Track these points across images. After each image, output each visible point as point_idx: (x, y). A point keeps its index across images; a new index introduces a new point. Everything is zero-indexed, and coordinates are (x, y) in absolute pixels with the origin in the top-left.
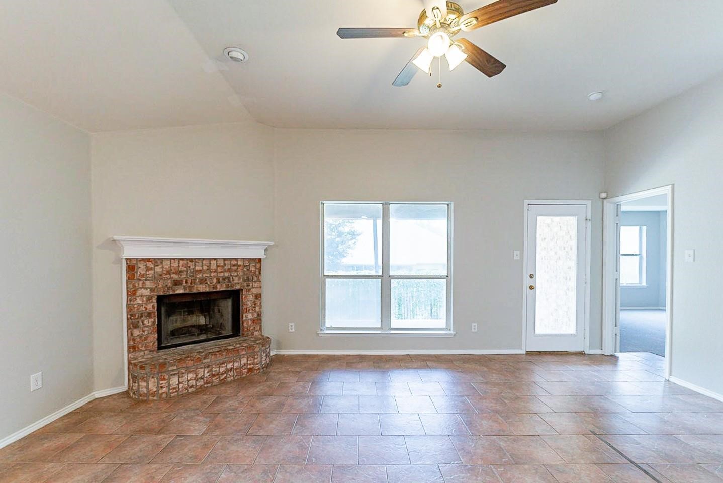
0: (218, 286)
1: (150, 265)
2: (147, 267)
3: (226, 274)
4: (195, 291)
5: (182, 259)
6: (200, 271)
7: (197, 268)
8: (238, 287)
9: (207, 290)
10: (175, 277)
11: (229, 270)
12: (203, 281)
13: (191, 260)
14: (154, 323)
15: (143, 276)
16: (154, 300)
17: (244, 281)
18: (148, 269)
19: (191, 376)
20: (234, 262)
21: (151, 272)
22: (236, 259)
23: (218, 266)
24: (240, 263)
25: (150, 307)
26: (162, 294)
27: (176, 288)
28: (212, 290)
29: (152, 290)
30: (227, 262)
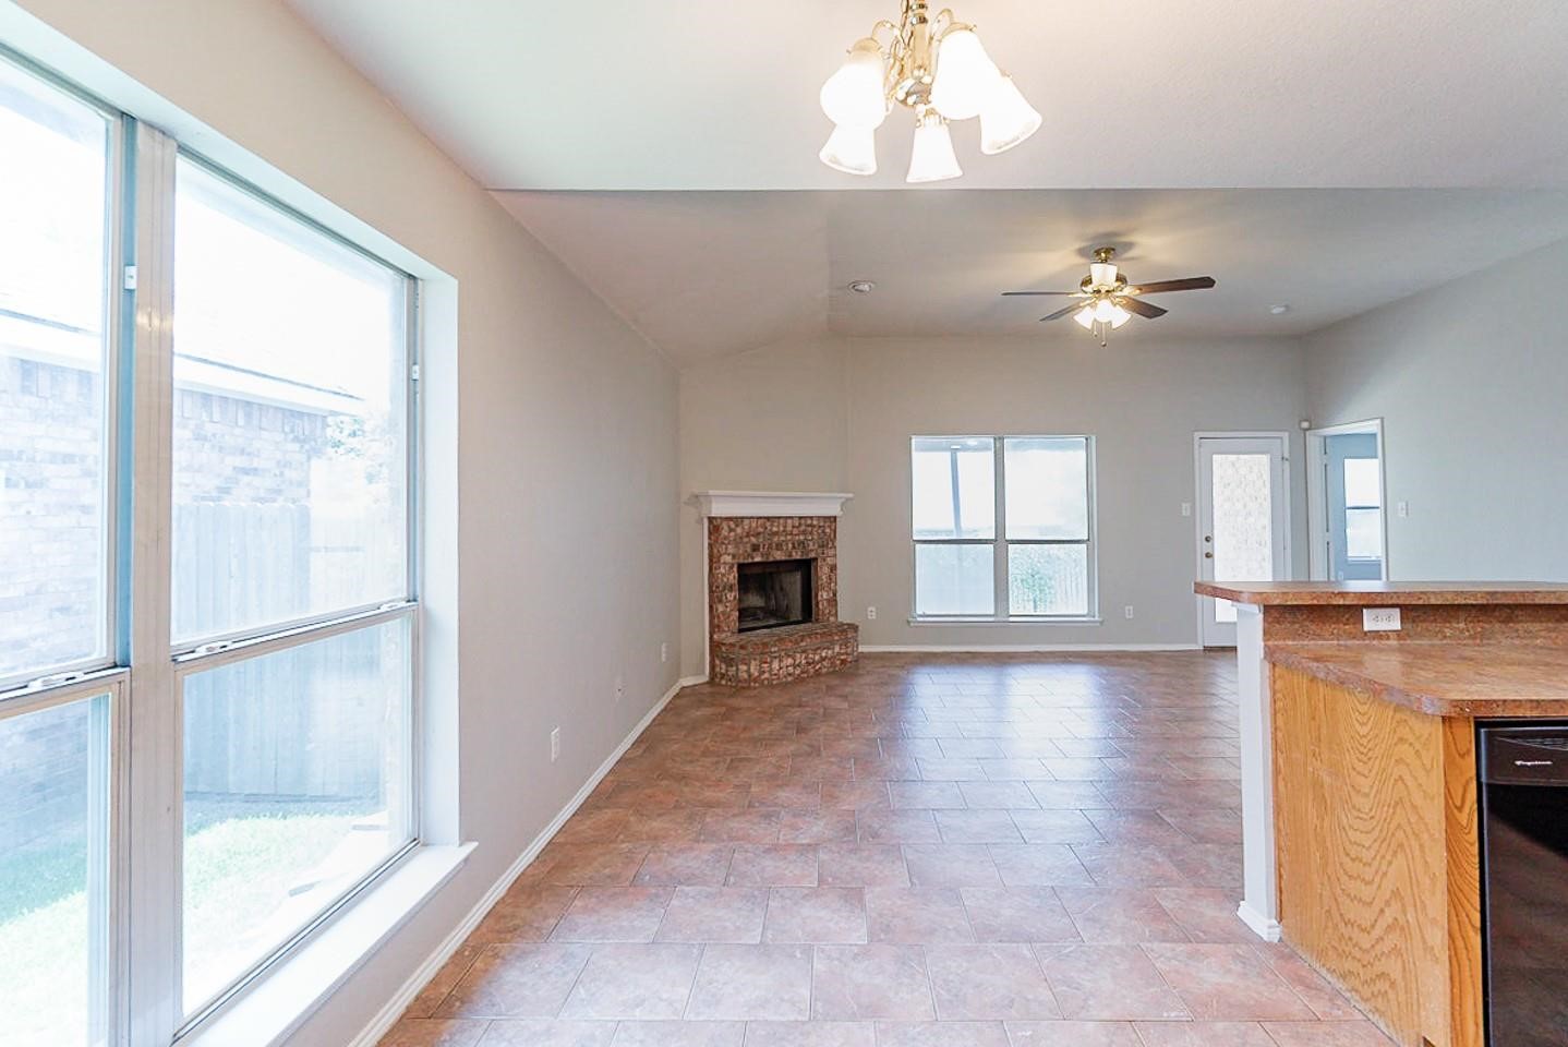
0: (794, 554)
1: (733, 525)
2: (729, 527)
3: (802, 537)
4: (771, 559)
5: (761, 518)
6: (776, 533)
7: (775, 529)
8: (813, 555)
9: (783, 558)
10: (753, 540)
11: (804, 533)
12: (779, 546)
13: (768, 518)
14: (735, 597)
15: (725, 538)
16: (735, 569)
17: (819, 547)
18: (731, 530)
19: (790, 661)
20: (809, 522)
21: (732, 534)
22: (811, 518)
23: (793, 527)
24: (815, 523)
25: (731, 577)
26: (741, 561)
27: (754, 554)
28: (787, 558)
29: (734, 557)
30: (803, 521)
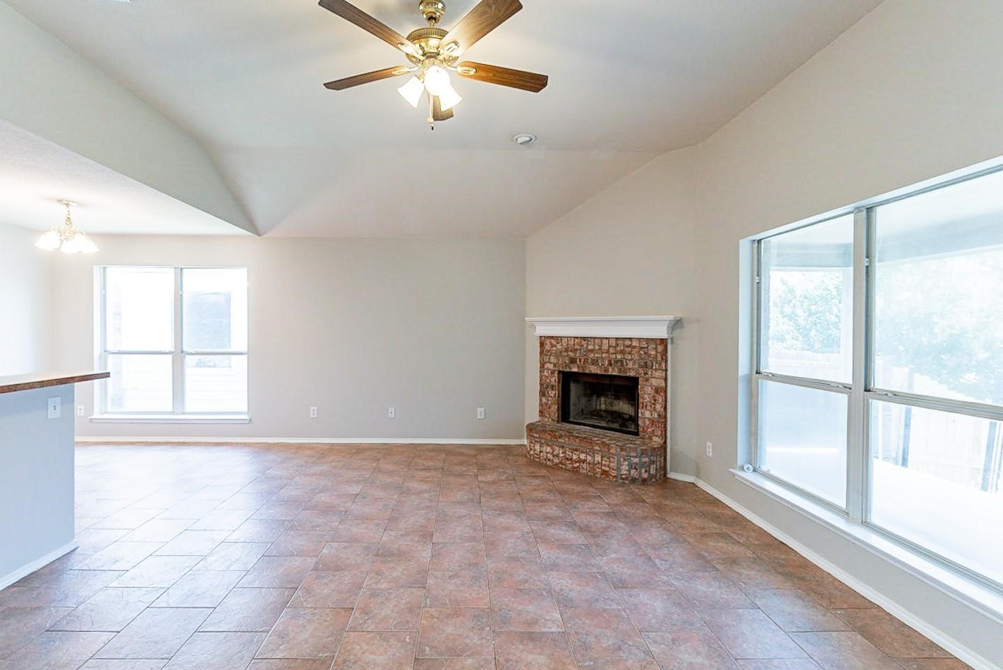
0: (610, 369)
1: (554, 342)
2: (551, 344)
3: (619, 357)
4: (587, 371)
5: (577, 338)
6: (592, 351)
7: (590, 347)
8: (632, 374)
9: (599, 372)
10: (571, 354)
11: (622, 352)
12: (595, 362)
13: (584, 338)
14: (555, 395)
15: (549, 351)
16: (556, 374)
17: (641, 366)
18: (552, 346)
20: (628, 343)
21: (555, 348)
22: (630, 339)
23: (610, 346)
24: (634, 344)
25: (553, 379)
26: (561, 369)
27: (572, 365)
28: (603, 373)
29: (555, 365)
30: (620, 342)
